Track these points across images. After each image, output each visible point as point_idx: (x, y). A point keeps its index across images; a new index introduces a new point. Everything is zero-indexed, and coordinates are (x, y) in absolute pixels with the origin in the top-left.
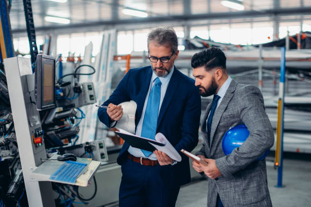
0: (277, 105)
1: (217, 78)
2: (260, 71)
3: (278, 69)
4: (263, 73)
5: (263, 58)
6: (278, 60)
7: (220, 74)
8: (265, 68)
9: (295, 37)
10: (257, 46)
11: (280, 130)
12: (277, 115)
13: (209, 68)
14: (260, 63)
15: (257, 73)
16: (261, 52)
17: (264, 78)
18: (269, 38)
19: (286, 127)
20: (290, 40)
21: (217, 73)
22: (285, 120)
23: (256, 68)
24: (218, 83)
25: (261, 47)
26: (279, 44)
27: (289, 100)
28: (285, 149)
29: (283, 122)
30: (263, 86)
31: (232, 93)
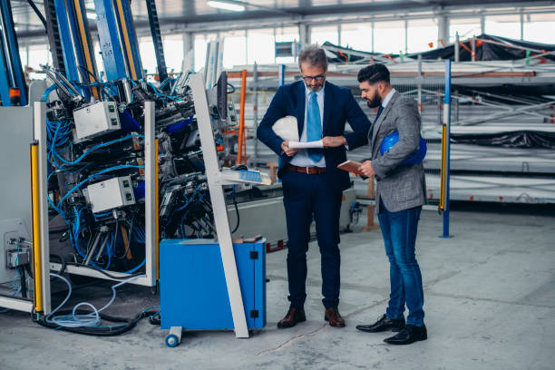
0: (440, 136)
1: (380, 91)
2: (419, 91)
3: (442, 88)
4: (423, 93)
5: (423, 74)
6: (441, 75)
7: (383, 87)
8: (424, 87)
9: (468, 43)
10: (415, 57)
11: (445, 172)
12: (440, 152)
13: (372, 82)
14: (419, 81)
15: (416, 93)
16: (420, 65)
17: (424, 101)
18: (431, 45)
19: (452, 168)
20: (461, 48)
21: (380, 86)
22: (452, 157)
23: (415, 87)
24: (381, 95)
25: (420, 57)
26: (445, 53)
27: (456, 130)
28: (451, 198)
29: (449, 160)
30: (422, 110)
31: (392, 103)
